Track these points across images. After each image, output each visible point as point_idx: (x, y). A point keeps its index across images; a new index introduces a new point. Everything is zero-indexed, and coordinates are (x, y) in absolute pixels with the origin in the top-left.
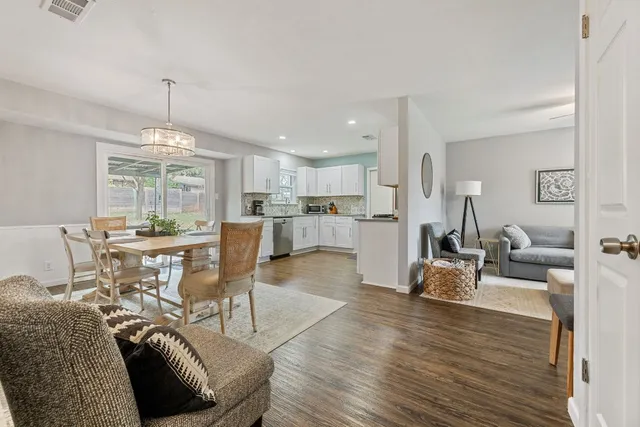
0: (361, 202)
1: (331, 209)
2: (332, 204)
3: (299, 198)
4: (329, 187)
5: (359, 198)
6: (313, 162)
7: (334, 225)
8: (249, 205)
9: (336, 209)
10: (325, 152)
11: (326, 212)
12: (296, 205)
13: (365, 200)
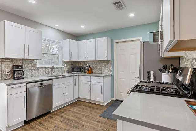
0: (109, 66)
1: (88, 70)
2: (89, 67)
3: (65, 62)
4: (86, 54)
5: (107, 62)
6: (77, 37)
7: (89, 83)
8: (7, 70)
9: (92, 70)
10: (82, 28)
11: (85, 72)
12: (62, 68)
13: (112, 64)
